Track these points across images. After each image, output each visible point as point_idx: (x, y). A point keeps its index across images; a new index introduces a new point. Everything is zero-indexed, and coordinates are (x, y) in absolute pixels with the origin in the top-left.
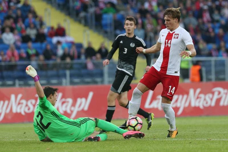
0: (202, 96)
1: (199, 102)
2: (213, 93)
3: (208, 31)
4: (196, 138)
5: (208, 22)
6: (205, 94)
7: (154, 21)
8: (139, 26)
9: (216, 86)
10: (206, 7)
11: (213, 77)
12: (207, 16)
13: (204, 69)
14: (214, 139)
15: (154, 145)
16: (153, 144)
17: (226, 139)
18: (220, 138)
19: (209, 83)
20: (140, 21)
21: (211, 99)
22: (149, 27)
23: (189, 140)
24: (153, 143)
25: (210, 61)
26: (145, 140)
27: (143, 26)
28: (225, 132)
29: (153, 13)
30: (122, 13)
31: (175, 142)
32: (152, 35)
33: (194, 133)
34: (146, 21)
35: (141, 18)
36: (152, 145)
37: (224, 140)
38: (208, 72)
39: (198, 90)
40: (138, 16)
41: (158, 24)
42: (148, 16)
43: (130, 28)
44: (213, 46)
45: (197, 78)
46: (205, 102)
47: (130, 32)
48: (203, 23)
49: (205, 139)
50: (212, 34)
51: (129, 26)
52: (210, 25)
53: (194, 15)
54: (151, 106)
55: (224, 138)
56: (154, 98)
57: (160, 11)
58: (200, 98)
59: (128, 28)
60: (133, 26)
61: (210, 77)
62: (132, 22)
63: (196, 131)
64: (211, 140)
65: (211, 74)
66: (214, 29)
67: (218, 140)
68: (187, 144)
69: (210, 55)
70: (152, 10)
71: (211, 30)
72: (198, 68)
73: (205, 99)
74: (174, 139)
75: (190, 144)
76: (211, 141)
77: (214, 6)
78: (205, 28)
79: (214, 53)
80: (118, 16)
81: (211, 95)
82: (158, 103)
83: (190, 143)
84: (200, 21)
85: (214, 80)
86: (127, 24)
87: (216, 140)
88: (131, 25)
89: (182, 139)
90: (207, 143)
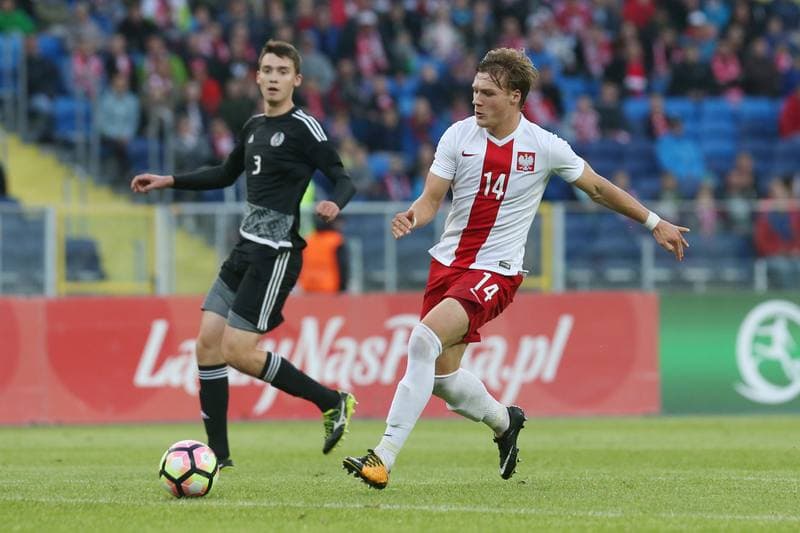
0: (348, 344)
1: (338, 366)
2: (389, 335)
3: (373, 104)
4: (324, 500)
5: (378, 71)
6: (360, 338)
7: (176, 66)
8: (121, 82)
9: (397, 309)
10: (368, 18)
11: (389, 275)
12: (372, 50)
13: (355, 247)
14: (388, 506)
15: (168, 522)
16: (164, 519)
17: (433, 507)
18: (414, 503)
19: (375, 297)
20: (123, 63)
21: (382, 359)
22: (156, 86)
23: (299, 508)
24: (165, 514)
25: (380, 216)
26: (133, 506)
27: (135, 84)
28: (430, 481)
29: (174, 35)
30: (58, 31)
31: (244, 515)
32: (166, 114)
33: (315, 481)
34: (147, 65)
35: (128, 51)
36: (160, 523)
37: (427, 507)
38: (373, 258)
39: (335, 324)
40: (118, 43)
41: (190, 75)
42: (156, 44)
43: (276, 82)
44: (391, 162)
45: (328, 279)
46: (358, 369)
47: (277, 97)
48: (358, 75)
49: (358, 506)
50: (390, 119)
51: (275, 75)
52: (382, 84)
53: (323, 48)
54: (160, 380)
55: (426, 501)
56: (169, 350)
57: (200, 29)
58: (342, 351)
59: (271, 82)
60: (289, 77)
61: (378, 275)
62: (287, 62)
63: (323, 474)
64: (377, 507)
65: (381, 267)
66: (395, 98)
67: (404, 507)
68: (288, 521)
69: (380, 193)
70: (170, 25)
71: (384, 102)
72: (331, 240)
73: (358, 358)
74: (241, 503)
75: (301, 521)
76: (380, 510)
77: (398, 14)
78: (363, 95)
79: (394, 187)
80: (41, 44)
81: (379, 343)
82: (184, 369)
83: (302, 517)
84: (347, 67)
85: (391, 288)
86: (269, 69)
87: (397, 507)
88: (282, 70)
89: (272, 504)
90: (365, 520)
